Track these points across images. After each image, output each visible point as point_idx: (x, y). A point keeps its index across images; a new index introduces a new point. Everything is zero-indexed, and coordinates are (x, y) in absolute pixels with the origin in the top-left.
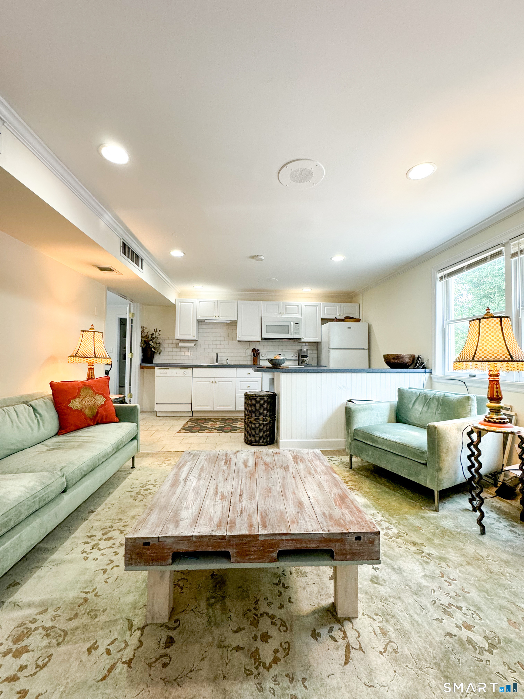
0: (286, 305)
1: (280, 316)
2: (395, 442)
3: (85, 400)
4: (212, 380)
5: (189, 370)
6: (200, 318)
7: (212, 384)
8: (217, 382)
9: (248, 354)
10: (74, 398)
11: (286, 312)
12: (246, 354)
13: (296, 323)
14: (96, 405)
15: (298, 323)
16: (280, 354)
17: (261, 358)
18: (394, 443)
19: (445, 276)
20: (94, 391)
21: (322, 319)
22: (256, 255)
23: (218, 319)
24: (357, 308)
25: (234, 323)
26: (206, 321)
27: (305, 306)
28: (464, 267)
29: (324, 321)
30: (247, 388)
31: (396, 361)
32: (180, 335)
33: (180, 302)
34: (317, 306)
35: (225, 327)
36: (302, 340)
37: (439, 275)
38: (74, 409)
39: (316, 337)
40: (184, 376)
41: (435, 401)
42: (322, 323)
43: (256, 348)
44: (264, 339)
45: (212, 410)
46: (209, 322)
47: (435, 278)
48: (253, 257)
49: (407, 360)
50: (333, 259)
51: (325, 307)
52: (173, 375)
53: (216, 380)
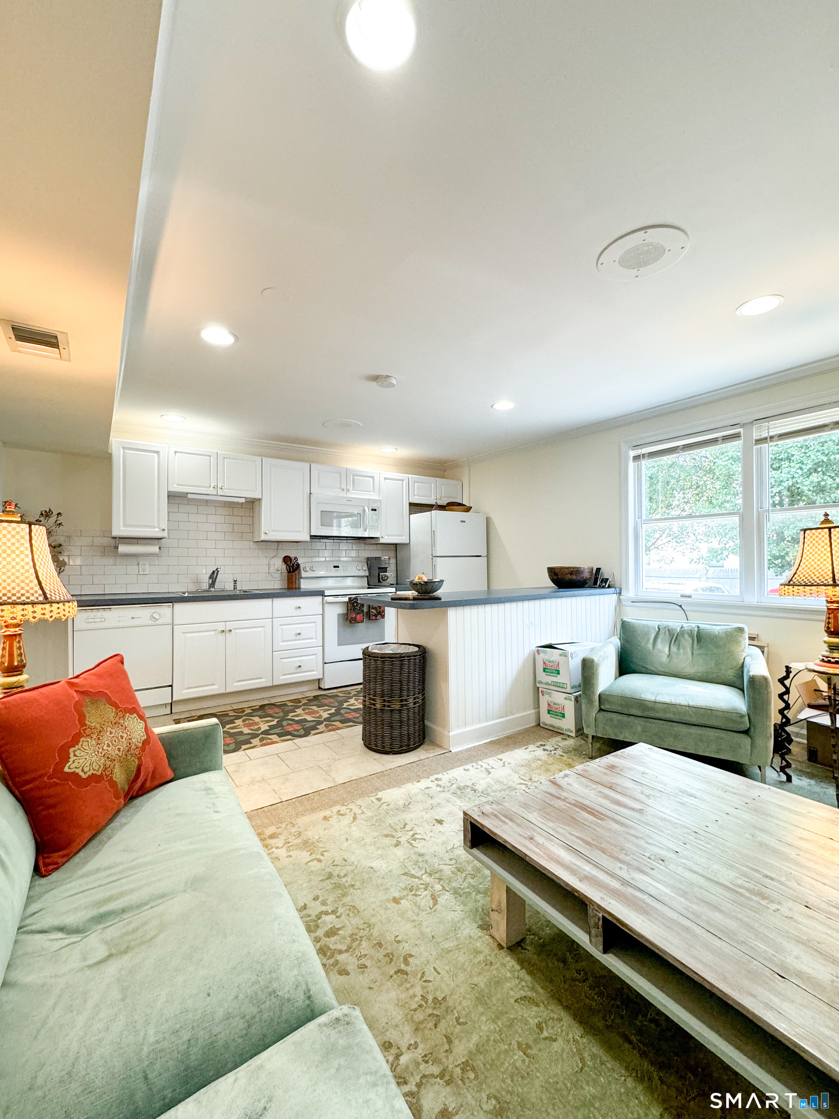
0: (353, 475)
1: (343, 494)
2: (689, 706)
3: (106, 739)
4: (221, 627)
5: (165, 610)
6: (175, 488)
7: (222, 637)
8: (233, 631)
9: (276, 567)
10: (75, 741)
11: (353, 487)
12: (272, 567)
13: (372, 510)
14: (133, 747)
15: (375, 510)
16: (338, 567)
17: (303, 574)
18: (687, 708)
19: (644, 455)
20: (115, 705)
21: (411, 504)
22: (385, 374)
23: (220, 492)
24: (459, 487)
25: (252, 504)
26: (190, 496)
27: (385, 479)
28: (678, 446)
29: (416, 508)
30: (295, 638)
31: (574, 577)
32: (125, 525)
33: (124, 448)
34: (403, 480)
35: (225, 511)
36: (382, 541)
37: (632, 453)
38: (84, 776)
39: (402, 536)
40: (151, 622)
41: (686, 636)
42: (411, 512)
43: (292, 556)
44: (313, 537)
45: (223, 691)
46: (207, 501)
47: (627, 457)
48: (376, 378)
49: (586, 575)
50: (495, 407)
51: (415, 482)
52: (121, 624)
53: (229, 626)
